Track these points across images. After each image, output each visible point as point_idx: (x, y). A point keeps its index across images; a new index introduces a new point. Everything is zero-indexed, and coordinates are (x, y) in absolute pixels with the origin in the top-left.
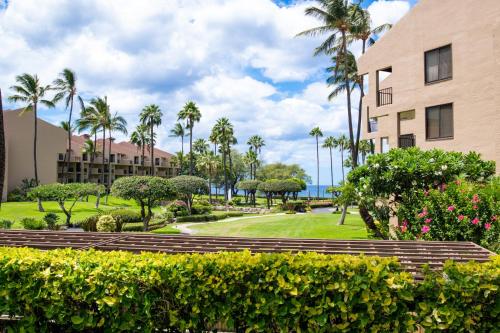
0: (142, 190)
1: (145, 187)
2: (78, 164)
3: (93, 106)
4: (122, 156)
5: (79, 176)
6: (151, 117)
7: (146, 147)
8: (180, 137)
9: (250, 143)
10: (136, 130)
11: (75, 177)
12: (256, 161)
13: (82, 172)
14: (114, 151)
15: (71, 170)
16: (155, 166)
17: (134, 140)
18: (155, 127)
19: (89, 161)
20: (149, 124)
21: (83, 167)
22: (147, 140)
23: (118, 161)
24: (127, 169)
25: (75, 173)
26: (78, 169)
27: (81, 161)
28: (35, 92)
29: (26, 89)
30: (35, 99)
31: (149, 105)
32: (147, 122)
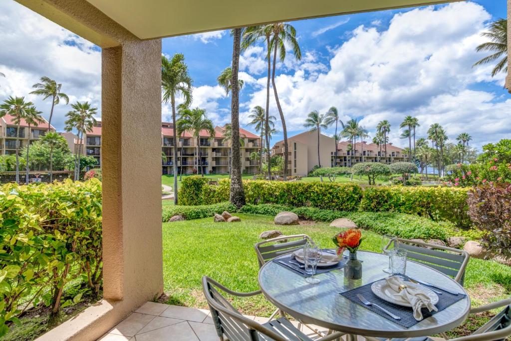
0: (368, 170)
1: (370, 168)
2: (345, 157)
3: (349, 125)
4: (371, 151)
5: (345, 163)
6: (384, 128)
7: (382, 146)
8: (408, 138)
9: (458, 139)
10: (376, 136)
11: (344, 164)
12: (464, 151)
13: (347, 162)
14: (366, 149)
15: (341, 160)
16: (392, 157)
17: (375, 142)
18: (387, 133)
19: (350, 155)
20: (383, 132)
21: (347, 159)
22: (383, 142)
23: (368, 155)
24: (374, 159)
25: (343, 162)
26: (345, 160)
27: (346, 155)
28: (317, 121)
29: (314, 120)
30: (318, 125)
31: (382, 121)
32: (381, 131)
